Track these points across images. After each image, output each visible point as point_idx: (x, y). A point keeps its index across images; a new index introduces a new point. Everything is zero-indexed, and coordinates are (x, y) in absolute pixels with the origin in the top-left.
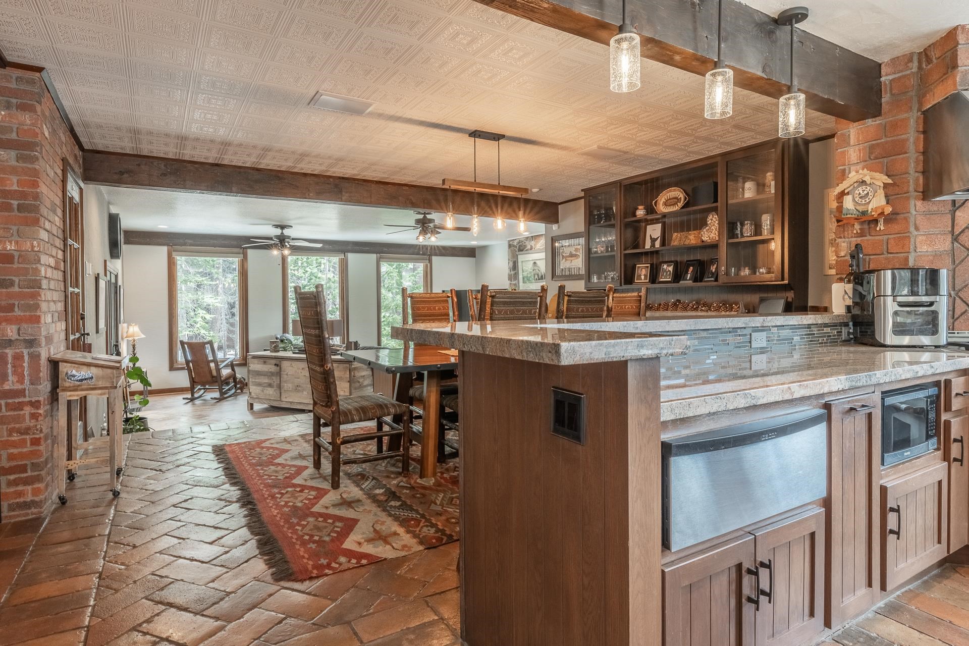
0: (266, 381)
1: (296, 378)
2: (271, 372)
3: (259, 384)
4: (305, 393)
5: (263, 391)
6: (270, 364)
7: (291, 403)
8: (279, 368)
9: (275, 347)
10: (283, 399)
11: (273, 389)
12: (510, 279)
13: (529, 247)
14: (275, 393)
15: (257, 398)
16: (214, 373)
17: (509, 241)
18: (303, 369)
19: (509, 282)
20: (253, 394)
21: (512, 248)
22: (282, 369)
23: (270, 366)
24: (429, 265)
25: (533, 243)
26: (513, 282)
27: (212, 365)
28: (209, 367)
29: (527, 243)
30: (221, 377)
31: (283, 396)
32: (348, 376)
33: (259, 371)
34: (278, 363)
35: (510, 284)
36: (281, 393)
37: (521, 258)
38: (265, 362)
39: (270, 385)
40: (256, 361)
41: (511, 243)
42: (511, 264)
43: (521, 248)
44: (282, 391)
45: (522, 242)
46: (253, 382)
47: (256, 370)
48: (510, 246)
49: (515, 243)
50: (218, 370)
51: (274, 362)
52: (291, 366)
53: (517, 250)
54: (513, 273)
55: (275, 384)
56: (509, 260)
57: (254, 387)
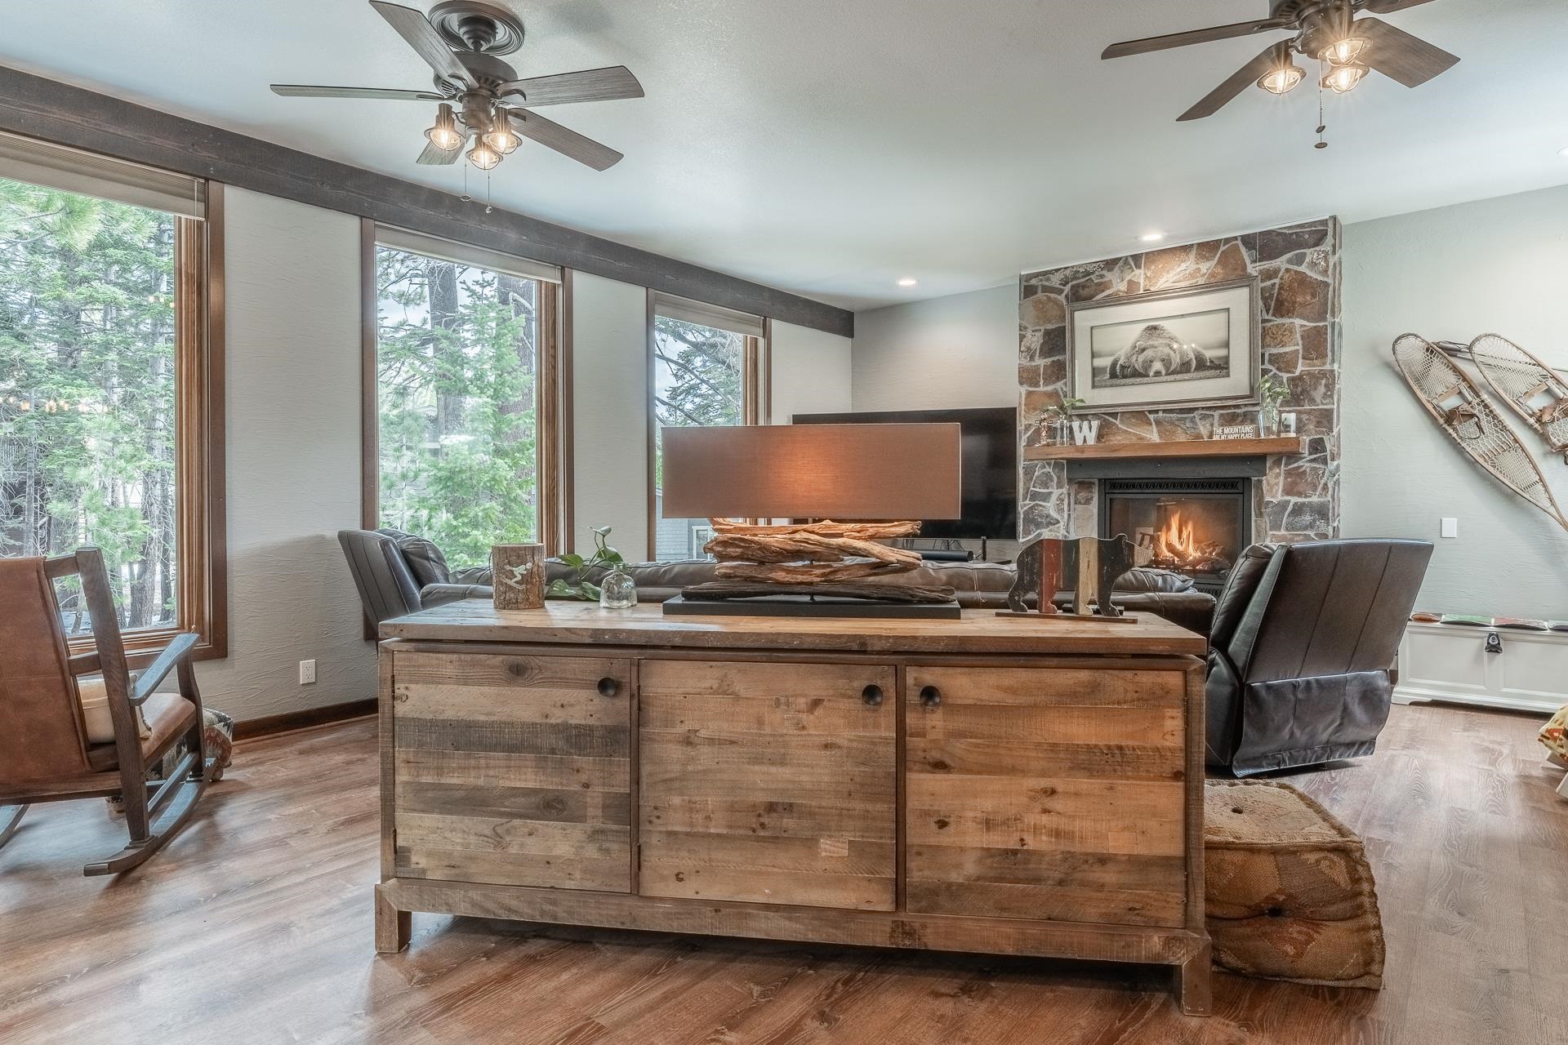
0: (527, 778)
1: (757, 760)
2: (563, 729)
3: (472, 802)
4: (832, 848)
5: (498, 840)
6: (565, 683)
7: (717, 906)
8: (623, 703)
9: (527, 579)
10: (659, 886)
11: (577, 832)
12: (1027, 377)
13: (1122, 287)
14: (591, 852)
15: (451, 883)
16: (101, 725)
17: (1030, 277)
18: (816, 703)
19: (1024, 389)
20: (418, 860)
21: (1040, 295)
22: (654, 712)
23: (559, 694)
24: (761, 342)
25: (1139, 275)
26: (1042, 388)
27: (92, 686)
28: (72, 696)
29: (1109, 276)
30: (137, 739)
31: (658, 858)
32: (1177, 741)
33: (469, 725)
34: (617, 666)
35: (1029, 394)
36: (638, 852)
37: (1084, 319)
38: (517, 672)
39: (552, 807)
40: (446, 663)
41: (1033, 282)
42: (1035, 340)
43: (1084, 293)
44: (653, 841)
45: (1089, 274)
46: (419, 789)
47: (450, 714)
48: (1028, 291)
49: (1055, 281)
50: (125, 708)
51: (592, 666)
52: (723, 690)
53: (1062, 298)
54: (1041, 362)
55: (594, 798)
56: (1022, 328)
57: (431, 820)
